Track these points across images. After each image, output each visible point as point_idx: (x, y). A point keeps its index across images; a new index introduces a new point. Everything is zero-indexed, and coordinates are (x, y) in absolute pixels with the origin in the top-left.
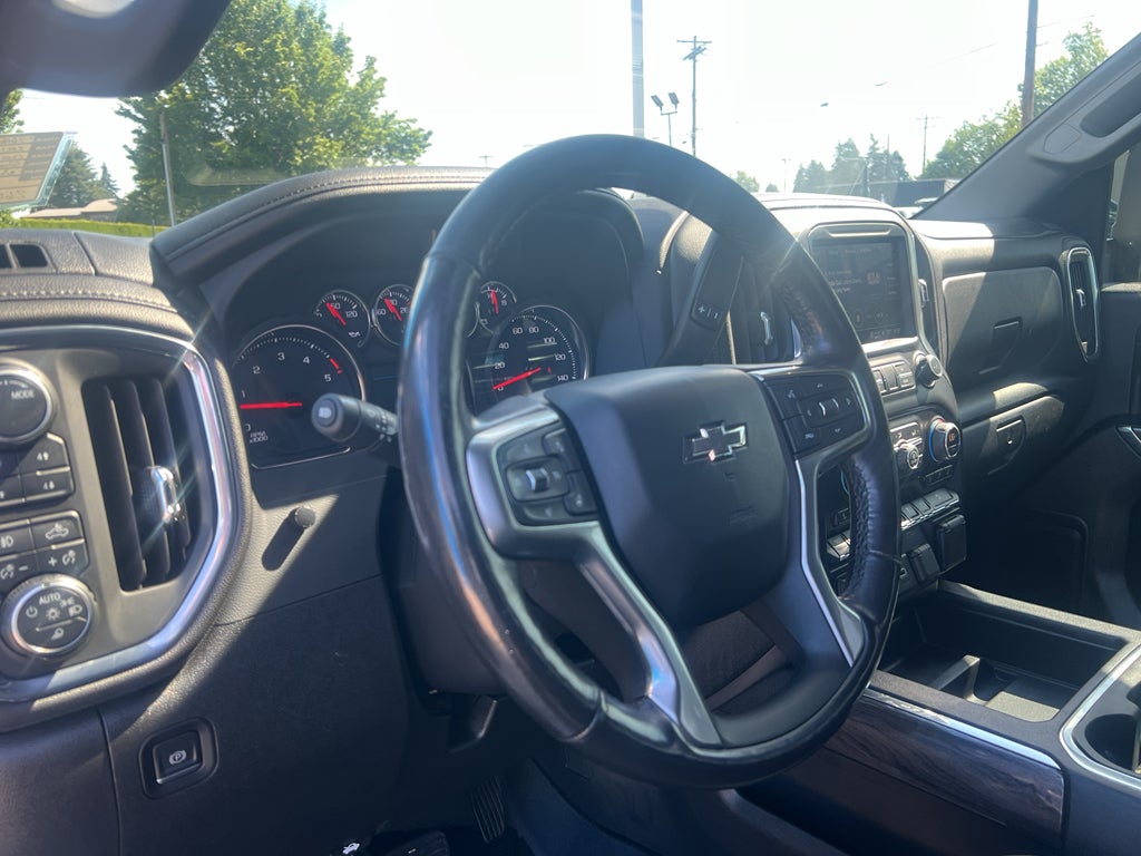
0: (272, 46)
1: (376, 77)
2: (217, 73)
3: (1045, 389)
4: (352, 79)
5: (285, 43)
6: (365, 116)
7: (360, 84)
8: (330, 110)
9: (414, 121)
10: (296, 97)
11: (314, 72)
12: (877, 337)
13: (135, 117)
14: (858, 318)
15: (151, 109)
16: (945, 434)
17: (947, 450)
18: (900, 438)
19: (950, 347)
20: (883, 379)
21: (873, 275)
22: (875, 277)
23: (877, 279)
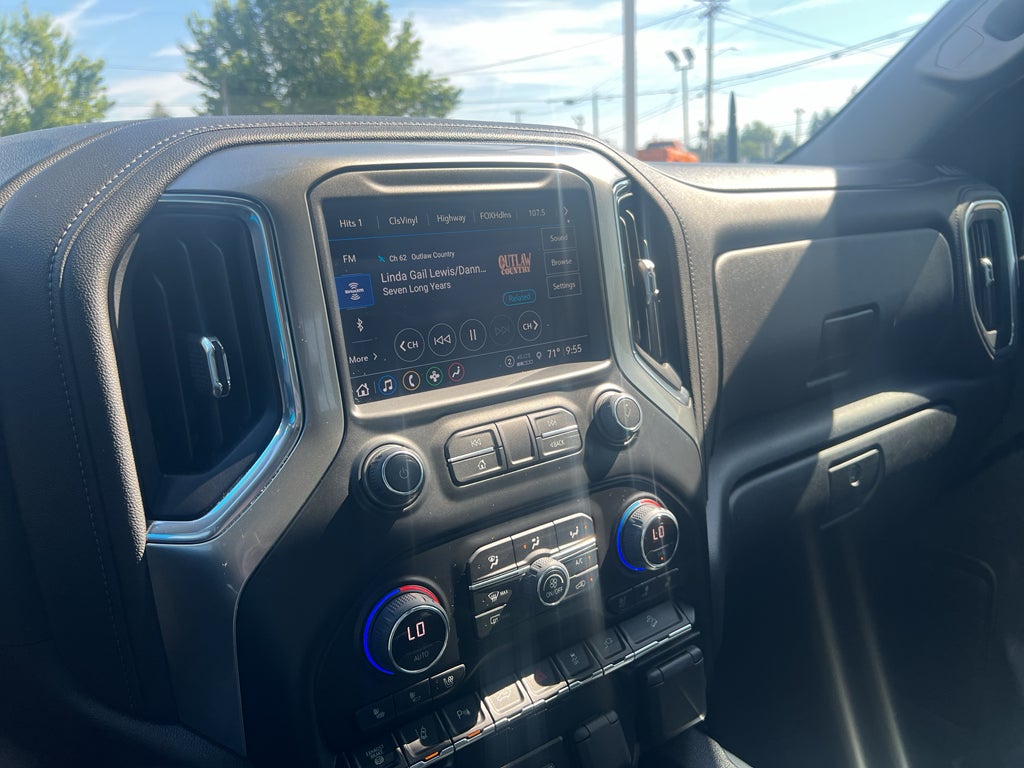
0: (317, 15)
1: (412, 40)
2: (273, 41)
3: (924, 400)
4: (390, 42)
5: (329, 11)
6: (401, 77)
7: (398, 47)
8: (369, 72)
9: (446, 80)
10: (339, 61)
11: (355, 37)
12: (522, 364)
13: (203, 84)
14: (473, 335)
15: (215, 74)
16: (641, 531)
17: (645, 557)
18: (536, 548)
19: (726, 358)
20: (496, 447)
21: (514, 258)
22: (520, 261)
23: (524, 265)
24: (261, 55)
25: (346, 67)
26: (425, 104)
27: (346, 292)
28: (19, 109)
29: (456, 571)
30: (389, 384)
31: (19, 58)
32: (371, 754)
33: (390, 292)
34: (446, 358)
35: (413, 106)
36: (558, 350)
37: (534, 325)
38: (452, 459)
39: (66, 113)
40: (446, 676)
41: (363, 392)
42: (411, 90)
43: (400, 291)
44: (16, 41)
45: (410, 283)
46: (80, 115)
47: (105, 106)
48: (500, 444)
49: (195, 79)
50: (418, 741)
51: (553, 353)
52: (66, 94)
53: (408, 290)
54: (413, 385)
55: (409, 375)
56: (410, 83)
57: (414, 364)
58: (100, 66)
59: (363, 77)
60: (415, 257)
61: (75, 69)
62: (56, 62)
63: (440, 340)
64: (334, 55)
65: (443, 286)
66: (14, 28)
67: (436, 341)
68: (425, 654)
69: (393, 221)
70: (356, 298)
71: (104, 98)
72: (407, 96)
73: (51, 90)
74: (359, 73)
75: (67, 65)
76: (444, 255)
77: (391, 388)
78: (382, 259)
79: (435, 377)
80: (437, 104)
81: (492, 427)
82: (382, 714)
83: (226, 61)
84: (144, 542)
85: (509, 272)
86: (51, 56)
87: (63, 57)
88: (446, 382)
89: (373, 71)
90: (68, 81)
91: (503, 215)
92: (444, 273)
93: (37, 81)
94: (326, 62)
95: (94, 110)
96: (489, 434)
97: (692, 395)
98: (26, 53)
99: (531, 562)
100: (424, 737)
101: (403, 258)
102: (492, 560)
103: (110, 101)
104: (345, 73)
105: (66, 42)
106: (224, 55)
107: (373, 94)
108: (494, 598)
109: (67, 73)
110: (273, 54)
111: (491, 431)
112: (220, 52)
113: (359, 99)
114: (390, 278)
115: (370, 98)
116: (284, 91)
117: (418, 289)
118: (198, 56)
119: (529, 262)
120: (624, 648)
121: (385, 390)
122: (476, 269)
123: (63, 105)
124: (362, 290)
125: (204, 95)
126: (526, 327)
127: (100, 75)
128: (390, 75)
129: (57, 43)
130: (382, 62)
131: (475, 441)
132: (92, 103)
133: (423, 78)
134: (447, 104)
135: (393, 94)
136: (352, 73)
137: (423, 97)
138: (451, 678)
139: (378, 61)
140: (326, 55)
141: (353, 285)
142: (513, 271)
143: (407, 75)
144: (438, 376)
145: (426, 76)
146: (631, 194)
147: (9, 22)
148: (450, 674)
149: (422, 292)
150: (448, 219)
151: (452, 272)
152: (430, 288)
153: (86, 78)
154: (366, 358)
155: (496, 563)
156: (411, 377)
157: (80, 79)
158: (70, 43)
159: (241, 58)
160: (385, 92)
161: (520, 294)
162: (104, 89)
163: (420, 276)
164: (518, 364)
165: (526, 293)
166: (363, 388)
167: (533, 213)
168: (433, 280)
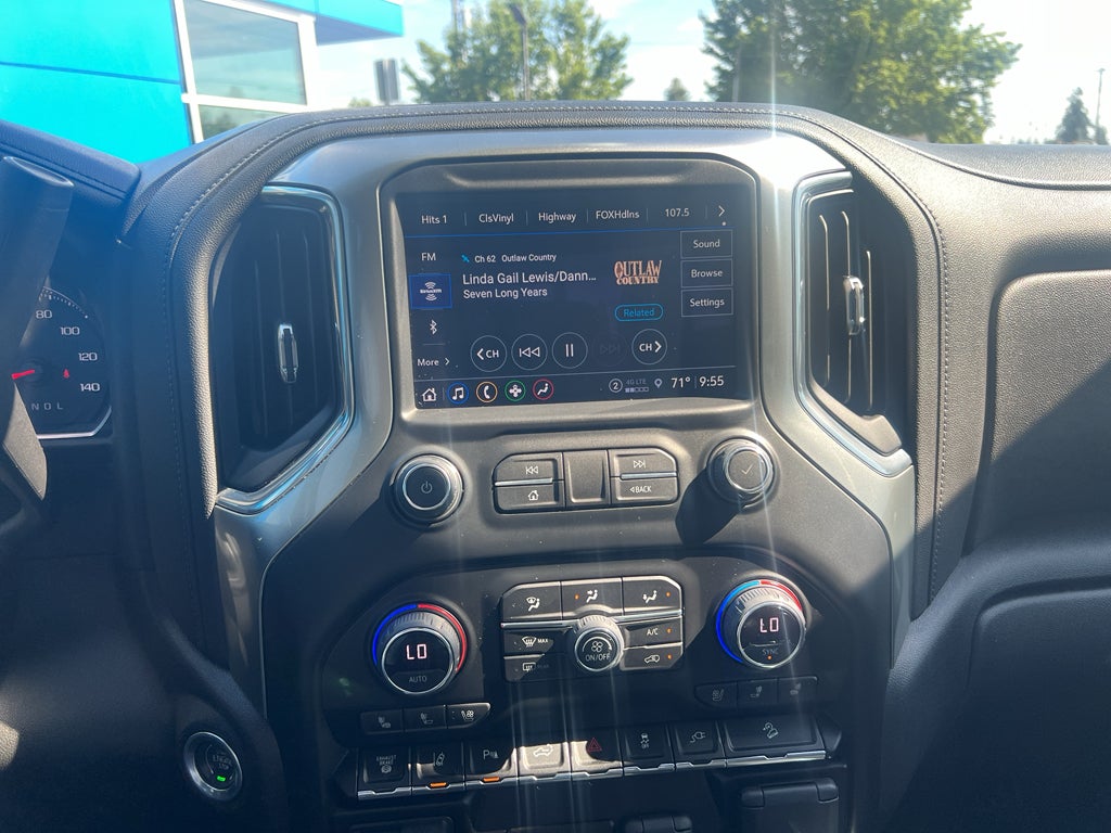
6: (943, 33)
8: (904, 29)
9: (1002, 34)
10: (868, 20)
12: (632, 390)
13: (717, 55)
14: (570, 350)
15: (731, 45)
16: (740, 616)
17: (742, 650)
18: (592, 602)
19: (1000, 420)
20: (556, 479)
21: (638, 265)
22: (644, 270)
23: (652, 274)
24: (784, 19)
25: (874, 27)
26: (968, 66)
27: (422, 291)
28: (549, 90)
29: (487, 603)
30: (460, 393)
31: (555, 41)
32: (381, 760)
33: (472, 295)
34: (530, 373)
35: (953, 69)
36: (688, 379)
37: (655, 347)
38: (497, 484)
39: (588, 92)
40: (466, 710)
41: (430, 397)
42: (954, 47)
43: (483, 294)
44: (554, 23)
45: (497, 286)
46: (600, 93)
47: (623, 83)
48: (561, 476)
49: (710, 51)
50: (431, 765)
51: (679, 382)
52: (590, 73)
53: (494, 294)
54: (488, 397)
55: (486, 385)
56: (955, 40)
57: (490, 375)
58: (623, 44)
59: (896, 36)
60: (505, 259)
61: (602, 49)
62: (585, 42)
63: (527, 352)
64: (863, 14)
65: (536, 293)
66: (554, 11)
67: (522, 353)
68: (423, 678)
69: (483, 218)
70: (432, 298)
71: (624, 75)
72: (947, 56)
73: (577, 69)
74: (890, 31)
75: (595, 45)
76: (542, 258)
77: (461, 397)
78: (466, 259)
79: (515, 391)
80: (986, 64)
81: (558, 456)
82: (388, 725)
83: (744, 30)
84: (213, 504)
85: (629, 281)
86: (582, 37)
87: (593, 35)
88: (529, 398)
89: (910, 28)
90: (595, 60)
91: (627, 214)
92: (540, 278)
93: (567, 61)
94: (855, 22)
95: (612, 88)
96: (550, 463)
97: (915, 463)
98: (562, 35)
99: (581, 616)
100: (439, 764)
101: (491, 259)
102: (532, 602)
103: (627, 78)
104: (874, 33)
105: (597, 22)
106: (744, 23)
107: (904, 57)
108: (529, 643)
109: (594, 52)
110: (796, 18)
111: (554, 460)
112: (739, 20)
113: (886, 63)
114: (473, 279)
115: (901, 60)
116: (801, 59)
117: (506, 294)
118: (715, 27)
119: (657, 271)
120: (715, 750)
121: (455, 398)
122: (584, 276)
123: (586, 84)
124: (440, 291)
125: (718, 68)
126: (644, 347)
127: (622, 52)
128: (929, 32)
129: (589, 23)
130: (923, 15)
131: (532, 470)
132: (612, 81)
133: (973, 32)
134: (998, 63)
135: (930, 54)
136: (882, 33)
137: (969, 57)
138: (471, 714)
139: (917, 15)
140: (855, 14)
141: (430, 284)
142: (633, 280)
143: (952, 30)
144: (520, 391)
145: (978, 30)
146: (851, 191)
147: (551, 7)
148: (470, 708)
149: (511, 298)
150: (552, 218)
151: (551, 278)
152: (521, 293)
153: (611, 55)
154: (436, 362)
155: (537, 606)
156: (487, 388)
157: (605, 57)
158: (601, 22)
159: (760, 24)
160: (919, 53)
161: (639, 309)
162: (624, 67)
163: (510, 280)
164: (627, 390)
165: (650, 308)
166: (430, 393)
167: (670, 212)
168: (525, 286)
